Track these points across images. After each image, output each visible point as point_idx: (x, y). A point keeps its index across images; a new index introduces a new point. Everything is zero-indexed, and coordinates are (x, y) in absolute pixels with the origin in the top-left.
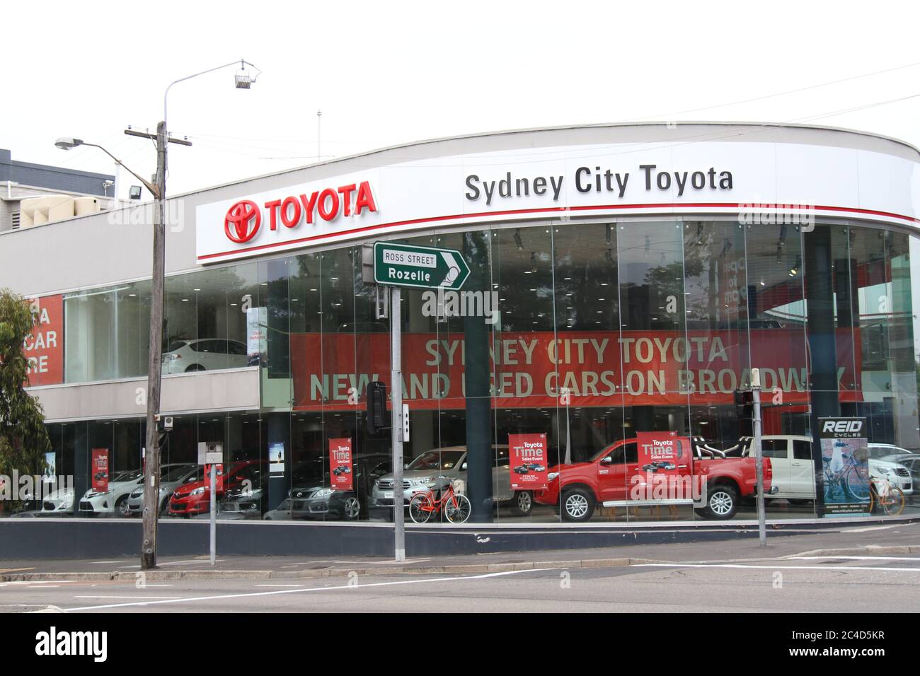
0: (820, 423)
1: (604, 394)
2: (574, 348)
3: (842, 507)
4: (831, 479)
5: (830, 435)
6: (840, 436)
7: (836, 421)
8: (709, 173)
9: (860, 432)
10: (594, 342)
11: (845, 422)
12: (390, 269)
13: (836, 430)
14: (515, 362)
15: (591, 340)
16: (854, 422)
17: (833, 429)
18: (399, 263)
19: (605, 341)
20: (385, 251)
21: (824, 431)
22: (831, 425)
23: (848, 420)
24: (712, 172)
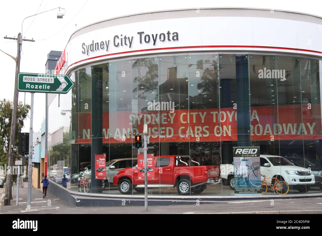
0: (234, 150)
1: (204, 136)
2: (191, 116)
3: (245, 190)
4: (239, 177)
5: (240, 155)
6: (245, 156)
7: (243, 149)
8: (167, 33)
9: (256, 154)
10: (200, 113)
11: (248, 149)
12: (27, 84)
13: (243, 153)
14: (166, 123)
15: (199, 113)
16: (253, 149)
17: (241, 153)
18: (32, 81)
19: (205, 113)
20: (24, 77)
21: (236, 153)
22: (240, 150)
23: (250, 148)
24: (169, 33)
